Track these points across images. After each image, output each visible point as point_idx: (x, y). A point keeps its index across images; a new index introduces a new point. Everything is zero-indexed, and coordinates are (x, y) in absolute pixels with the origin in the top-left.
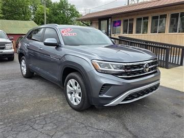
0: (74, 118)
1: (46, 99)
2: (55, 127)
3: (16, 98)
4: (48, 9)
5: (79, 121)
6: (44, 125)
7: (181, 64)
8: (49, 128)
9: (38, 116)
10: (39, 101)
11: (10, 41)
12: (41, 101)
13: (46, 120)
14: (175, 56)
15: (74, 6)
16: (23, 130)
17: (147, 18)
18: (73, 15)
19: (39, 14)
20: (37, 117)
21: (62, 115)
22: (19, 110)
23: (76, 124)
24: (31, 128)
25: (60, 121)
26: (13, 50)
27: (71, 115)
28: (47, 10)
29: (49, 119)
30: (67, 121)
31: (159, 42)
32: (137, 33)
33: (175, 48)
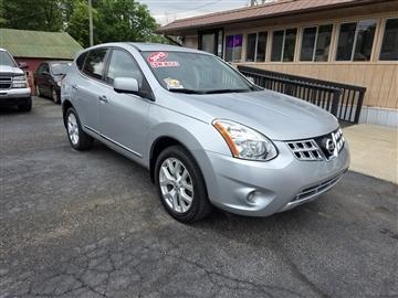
0: (177, 252)
1: (106, 202)
2: (137, 277)
3: (38, 199)
4: (95, 11)
5: (189, 259)
6: (109, 273)
7: (356, 121)
8: (122, 281)
9: (93, 246)
10: (92, 205)
11: (21, 72)
12: (96, 206)
13: (113, 256)
14: (344, 105)
15: (145, 6)
16: (59, 291)
17: (294, 32)
18: (143, 25)
19: (78, 20)
20: (89, 251)
21: (148, 242)
22: (47, 230)
23: (185, 265)
24: (79, 284)
25: (147, 261)
26: (28, 90)
27: (170, 242)
28: (93, 14)
29: (120, 256)
30: (163, 258)
31: (316, 78)
32: (272, 60)
33: (352, 92)
